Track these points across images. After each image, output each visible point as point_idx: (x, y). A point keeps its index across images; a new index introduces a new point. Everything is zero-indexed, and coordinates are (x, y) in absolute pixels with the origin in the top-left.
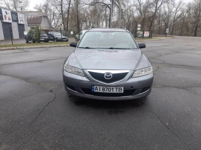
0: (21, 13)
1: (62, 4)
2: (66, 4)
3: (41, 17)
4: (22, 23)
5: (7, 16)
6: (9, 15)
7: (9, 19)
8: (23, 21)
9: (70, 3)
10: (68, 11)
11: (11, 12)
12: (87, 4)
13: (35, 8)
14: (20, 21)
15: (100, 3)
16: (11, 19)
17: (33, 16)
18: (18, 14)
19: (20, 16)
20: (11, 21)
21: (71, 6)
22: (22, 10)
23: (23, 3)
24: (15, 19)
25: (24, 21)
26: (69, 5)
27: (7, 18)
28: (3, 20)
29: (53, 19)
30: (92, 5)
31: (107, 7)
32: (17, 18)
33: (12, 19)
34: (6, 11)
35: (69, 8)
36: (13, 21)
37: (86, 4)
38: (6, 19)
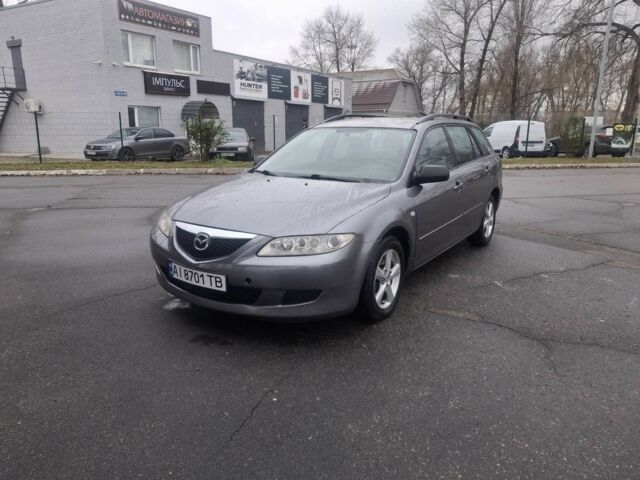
0: (339, 78)
1: (465, 41)
2: (478, 41)
3: (395, 86)
4: (336, 104)
5: (302, 88)
6: (307, 86)
7: (305, 97)
8: (340, 100)
9: (490, 36)
10: (482, 61)
11: (313, 76)
12: (547, 34)
13: (390, 60)
14: (334, 99)
15: (598, 24)
16: (310, 97)
17: (373, 85)
18: (330, 80)
19: (334, 85)
20: (308, 101)
21: (492, 44)
22: (353, 70)
23: (357, 49)
24: (319, 94)
25: (343, 99)
26: (487, 41)
27: (301, 93)
28: (290, 99)
29: (441, 90)
30: (565, 36)
31: (626, 37)
32: (326, 91)
33: (313, 94)
34: (301, 74)
35: (485, 51)
36: (314, 100)
37: (543, 35)
38: (296, 95)
